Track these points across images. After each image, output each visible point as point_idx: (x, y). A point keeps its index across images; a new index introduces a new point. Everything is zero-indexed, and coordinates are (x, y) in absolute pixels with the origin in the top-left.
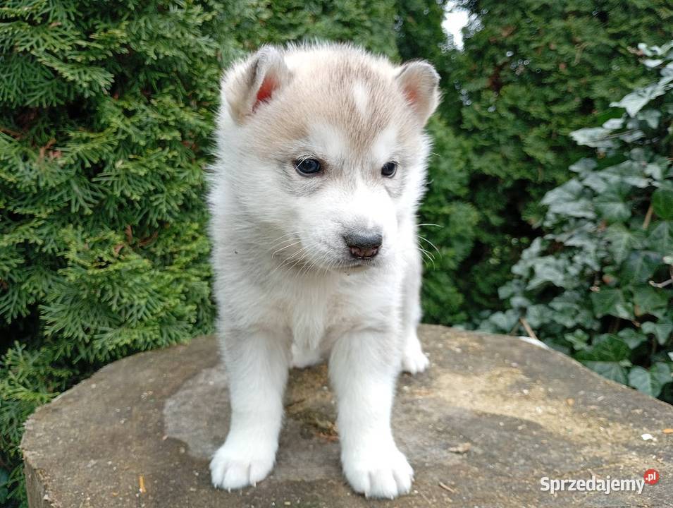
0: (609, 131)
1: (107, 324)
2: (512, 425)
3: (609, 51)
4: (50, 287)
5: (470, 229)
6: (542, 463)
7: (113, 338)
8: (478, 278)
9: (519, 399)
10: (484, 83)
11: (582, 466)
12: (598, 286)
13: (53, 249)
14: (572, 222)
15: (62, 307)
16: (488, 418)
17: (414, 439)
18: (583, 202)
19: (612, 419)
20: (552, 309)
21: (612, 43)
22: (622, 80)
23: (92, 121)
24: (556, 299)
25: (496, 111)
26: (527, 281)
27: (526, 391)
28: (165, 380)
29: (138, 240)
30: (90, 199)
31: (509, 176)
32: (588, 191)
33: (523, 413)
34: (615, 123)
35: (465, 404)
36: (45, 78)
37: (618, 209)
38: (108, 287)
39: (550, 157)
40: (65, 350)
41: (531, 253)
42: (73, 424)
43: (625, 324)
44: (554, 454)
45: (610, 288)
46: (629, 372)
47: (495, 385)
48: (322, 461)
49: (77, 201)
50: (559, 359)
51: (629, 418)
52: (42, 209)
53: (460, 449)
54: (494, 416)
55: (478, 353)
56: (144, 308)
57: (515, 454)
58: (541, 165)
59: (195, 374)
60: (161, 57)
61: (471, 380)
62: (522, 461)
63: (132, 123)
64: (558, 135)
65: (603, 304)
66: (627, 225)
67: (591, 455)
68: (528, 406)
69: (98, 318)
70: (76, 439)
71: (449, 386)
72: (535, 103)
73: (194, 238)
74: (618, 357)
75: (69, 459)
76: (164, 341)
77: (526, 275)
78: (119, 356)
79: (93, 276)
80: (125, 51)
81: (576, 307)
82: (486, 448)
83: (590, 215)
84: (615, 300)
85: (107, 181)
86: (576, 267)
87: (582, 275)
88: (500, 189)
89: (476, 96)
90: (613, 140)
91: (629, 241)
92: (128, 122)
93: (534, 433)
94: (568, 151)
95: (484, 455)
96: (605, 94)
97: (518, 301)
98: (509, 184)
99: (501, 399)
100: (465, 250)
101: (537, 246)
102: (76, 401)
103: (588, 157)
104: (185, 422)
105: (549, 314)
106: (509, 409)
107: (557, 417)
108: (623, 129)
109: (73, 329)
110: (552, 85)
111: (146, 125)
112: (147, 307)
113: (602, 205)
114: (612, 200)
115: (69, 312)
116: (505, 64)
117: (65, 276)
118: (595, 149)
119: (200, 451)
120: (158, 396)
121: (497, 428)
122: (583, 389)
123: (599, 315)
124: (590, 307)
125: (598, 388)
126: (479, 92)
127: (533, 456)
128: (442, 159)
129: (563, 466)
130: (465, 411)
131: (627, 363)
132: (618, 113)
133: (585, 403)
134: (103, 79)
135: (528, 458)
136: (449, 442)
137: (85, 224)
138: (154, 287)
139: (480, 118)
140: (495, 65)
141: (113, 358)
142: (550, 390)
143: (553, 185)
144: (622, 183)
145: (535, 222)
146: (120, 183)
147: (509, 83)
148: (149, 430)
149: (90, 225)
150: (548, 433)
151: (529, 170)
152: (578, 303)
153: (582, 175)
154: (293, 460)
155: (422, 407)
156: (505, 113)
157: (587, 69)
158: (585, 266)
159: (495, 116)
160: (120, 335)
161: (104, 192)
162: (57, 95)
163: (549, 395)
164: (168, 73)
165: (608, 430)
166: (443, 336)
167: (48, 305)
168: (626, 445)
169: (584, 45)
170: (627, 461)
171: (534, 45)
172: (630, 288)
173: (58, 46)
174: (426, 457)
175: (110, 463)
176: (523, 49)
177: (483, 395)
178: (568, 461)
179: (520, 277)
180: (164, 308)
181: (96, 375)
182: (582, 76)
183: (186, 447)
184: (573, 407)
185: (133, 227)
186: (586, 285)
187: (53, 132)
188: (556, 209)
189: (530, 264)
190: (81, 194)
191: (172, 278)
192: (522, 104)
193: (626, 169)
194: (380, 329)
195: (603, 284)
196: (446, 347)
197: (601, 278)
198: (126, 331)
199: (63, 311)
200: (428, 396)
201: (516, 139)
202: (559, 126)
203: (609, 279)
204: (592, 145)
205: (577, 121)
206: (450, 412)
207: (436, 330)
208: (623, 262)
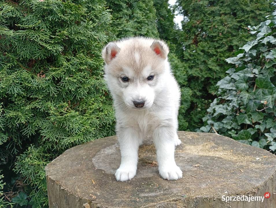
0: (239, 58)
1: (64, 136)
2: (213, 158)
3: (238, 27)
4: (42, 124)
5: (189, 97)
6: (224, 168)
7: (67, 140)
8: (193, 116)
9: (214, 151)
10: (191, 41)
11: (237, 168)
12: (239, 113)
13: (44, 110)
14: (228, 91)
15: (48, 130)
16: (204, 157)
17: (180, 164)
18: (231, 84)
19: (246, 155)
20: (223, 123)
21: (239, 24)
22: (243, 38)
23: (55, 64)
24: (224, 119)
25: (196, 52)
26: (213, 114)
27: (216, 149)
28: (89, 153)
29: (72, 105)
30: (56, 91)
31: (202, 76)
32: (232, 80)
33: (216, 155)
34: (241, 55)
35: (196, 153)
36: (39, 49)
37: (244, 85)
38: (65, 122)
39: (218, 68)
40: (49, 147)
41: (214, 104)
42: (62, 168)
43: (249, 126)
44: (227, 165)
45: (243, 114)
46: (251, 143)
47: (205, 148)
48: (151, 172)
49: (52, 92)
50: (226, 139)
51: (252, 154)
52: (40, 96)
53: (196, 166)
54: (206, 156)
55: (198, 139)
56: (77, 129)
57: (215, 166)
58: (215, 72)
59: (99, 151)
60: (80, 40)
61: (197, 147)
62: (217, 168)
63: (70, 63)
64: (220, 60)
65: (241, 120)
66: (247, 91)
67: (240, 165)
68: (217, 153)
69: (61, 134)
70: (65, 171)
71: (189, 149)
72: (211, 48)
73: (93, 104)
74: (247, 138)
75: (65, 177)
76: (85, 141)
77: (212, 112)
78: (69, 147)
79: (60, 119)
80: (67, 38)
81: (231, 122)
82: (205, 165)
83: (234, 88)
84: (245, 118)
85: (63, 85)
86: (230, 107)
87: (232, 110)
88: (200, 81)
89: (188, 47)
90: (241, 61)
91: (248, 96)
92: (69, 63)
93: (220, 160)
94: (224, 66)
95: (204, 167)
96: (237, 43)
97: (210, 122)
98: (203, 80)
99: (208, 152)
100: (188, 106)
101: (215, 101)
102: (60, 161)
103: (232, 68)
104: (101, 164)
105: (222, 125)
106: (211, 154)
107: (227, 155)
108: (244, 57)
109: (53, 138)
110: (217, 41)
111: (75, 64)
112: (78, 129)
113: (238, 84)
114: (241, 82)
115: (50, 133)
116: (199, 34)
117: (49, 119)
118: (235, 64)
119: (109, 172)
120: (89, 158)
121: (208, 160)
122: (235, 147)
123: (240, 124)
124: (237, 121)
125: (241, 146)
126: (189, 45)
127: (220, 166)
128: (177, 71)
129: (231, 168)
130: (196, 155)
131: (251, 140)
132: (242, 51)
133: (237, 151)
134: (60, 49)
135: (219, 167)
136: (192, 164)
137: (54, 101)
138: (81, 121)
139: (190, 55)
140: (195, 35)
141: (67, 148)
142: (224, 148)
143: (220, 79)
144: (245, 76)
145: (214, 93)
146: (67, 85)
147: (200, 41)
148: (90, 167)
149: (55, 101)
150: (225, 160)
151: (210, 74)
152: (232, 120)
153: (230, 74)
154: (142, 172)
155: (181, 155)
156: (200, 53)
157: (230, 35)
158: (234, 106)
159: (196, 54)
160: (69, 140)
161: (61, 89)
162: (44, 55)
163: (224, 149)
164: (81, 45)
165: (245, 158)
166: (185, 134)
167: (42, 130)
168: (251, 162)
169: (228, 26)
170: (251, 166)
171: (209, 27)
172: (250, 113)
173: (44, 38)
174: (185, 169)
175: (80, 177)
176: (205, 28)
177: (202, 151)
178: (232, 167)
179: (210, 113)
180: (84, 129)
181: (64, 153)
182: (228, 37)
183: (104, 171)
184: (233, 152)
185: (71, 101)
186: (234, 114)
187: (42, 68)
188: (222, 87)
189: (213, 108)
190: (53, 89)
191: (86, 118)
192: (206, 49)
193: (246, 71)
194: (168, 126)
195: (240, 112)
196: (186, 137)
197: (239, 111)
198: (71, 138)
199: (48, 132)
200: (183, 152)
201: (204, 62)
202: (221, 56)
203: (242, 110)
204: (233, 63)
205: (227, 54)
206: (191, 156)
207: (182, 132)
208: (247, 104)
